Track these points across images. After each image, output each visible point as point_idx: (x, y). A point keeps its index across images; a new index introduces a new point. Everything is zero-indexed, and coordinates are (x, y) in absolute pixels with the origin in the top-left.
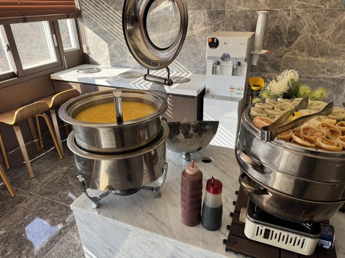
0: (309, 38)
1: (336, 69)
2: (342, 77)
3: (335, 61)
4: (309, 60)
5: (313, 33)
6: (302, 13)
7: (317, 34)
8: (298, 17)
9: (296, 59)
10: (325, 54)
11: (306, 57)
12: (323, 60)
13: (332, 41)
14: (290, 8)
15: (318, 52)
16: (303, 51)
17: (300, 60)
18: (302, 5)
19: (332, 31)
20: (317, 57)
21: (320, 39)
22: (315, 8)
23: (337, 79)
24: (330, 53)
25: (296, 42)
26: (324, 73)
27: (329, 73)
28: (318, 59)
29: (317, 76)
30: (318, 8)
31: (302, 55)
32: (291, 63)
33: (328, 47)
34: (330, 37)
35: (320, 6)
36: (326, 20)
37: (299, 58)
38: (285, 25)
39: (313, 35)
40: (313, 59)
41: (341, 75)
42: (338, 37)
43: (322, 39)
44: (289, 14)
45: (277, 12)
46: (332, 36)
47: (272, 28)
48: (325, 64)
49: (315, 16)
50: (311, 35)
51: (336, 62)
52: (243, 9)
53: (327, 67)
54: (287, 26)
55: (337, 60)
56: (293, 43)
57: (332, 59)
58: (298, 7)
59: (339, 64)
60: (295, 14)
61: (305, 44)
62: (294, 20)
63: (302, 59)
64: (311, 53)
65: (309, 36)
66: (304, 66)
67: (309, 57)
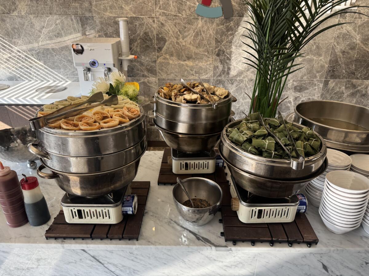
0: (175, 44)
1: (202, 71)
2: (207, 77)
3: (199, 64)
4: (179, 63)
5: (178, 39)
6: (165, 21)
7: (181, 40)
8: (162, 24)
9: (169, 64)
10: (191, 58)
11: (176, 61)
12: (190, 63)
13: (194, 46)
14: (153, 15)
15: (185, 56)
16: (172, 55)
17: (172, 64)
18: (163, 13)
19: (193, 37)
20: (185, 61)
21: (184, 44)
22: (175, 16)
23: (204, 79)
24: (194, 57)
25: (165, 47)
26: (194, 75)
27: (197, 75)
28: (186, 62)
29: (189, 78)
30: (177, 16)
31: (172, 59)
32: (165, 68)
33: (192, 51)
34: (192, 42)
35: (178, 15)
36: (185, 28)
37: (171, 62)
38: (152, 32)
39: (178, 41)
40: (182, 63)
41: (206, 76)
42: (198, 42)
43: (185, 44)
44: (154, 21)
45: (143, 19)
46: (193, 42)
47: (141, 34)
48: (192, 67)
49: (176, 23)
50: (176, 40)
51: (201, 64)
52: (111, 15)
53: (194, 70)
54: (155, 33)
55: (201, 63)
56: (162, 48)
57: (197, 62)
58: (160, 15)
59: (203, 67)
60: (159, 21)
61: (173, 49)
62: (159, 27)
63: (173, 63)
64: (179, 57)
65: (175, 42)
66: (177, 70)
67: (178, 61)
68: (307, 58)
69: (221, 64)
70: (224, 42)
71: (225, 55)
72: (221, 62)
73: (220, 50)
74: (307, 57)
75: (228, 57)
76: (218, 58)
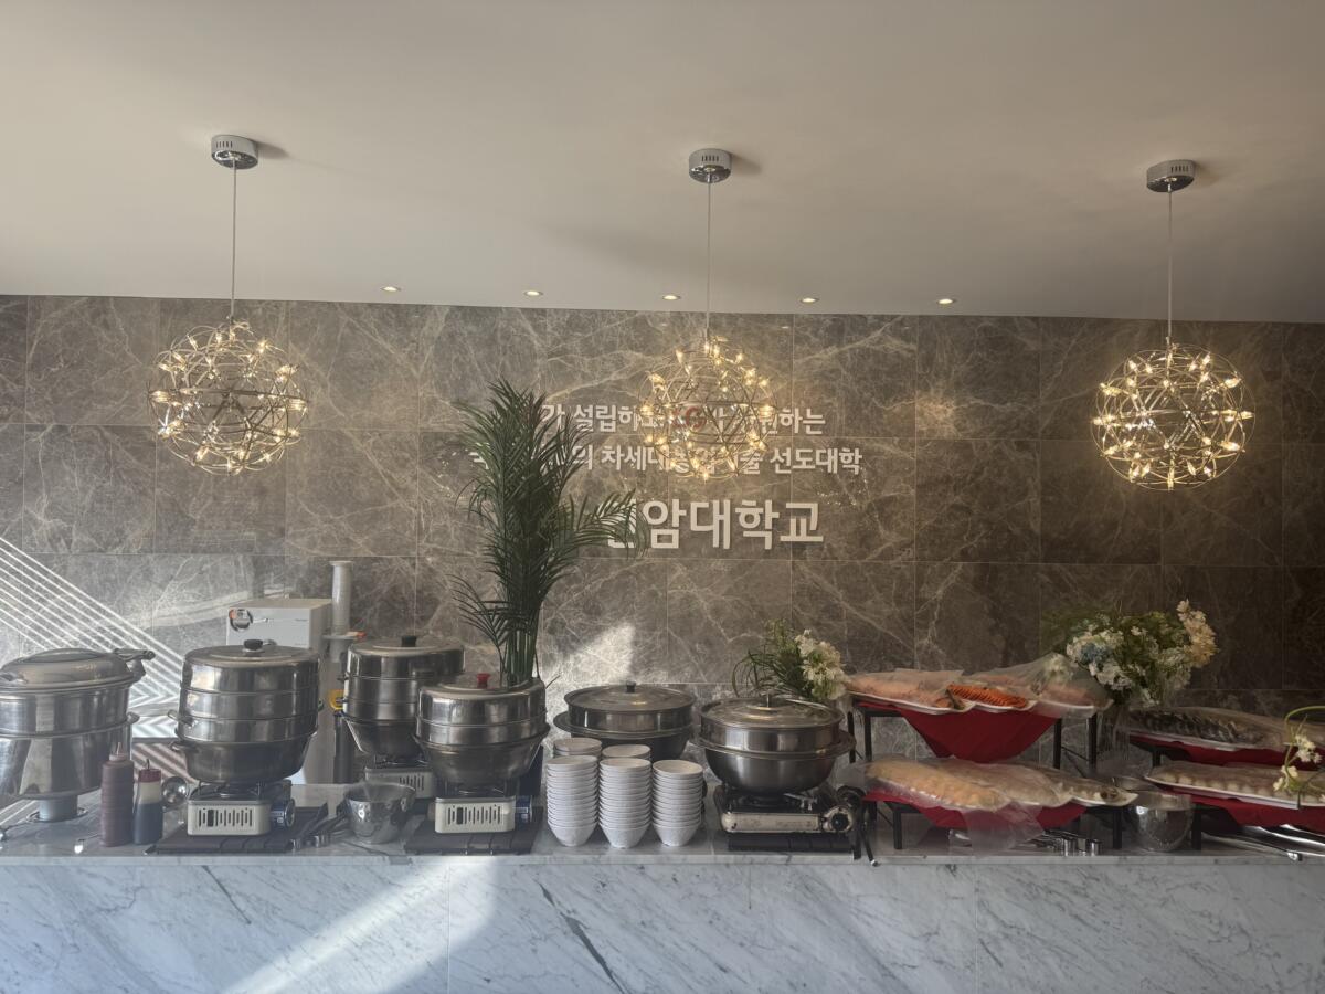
0: (458, 609)
6: (438, 564)
8: (431, 570)
12: (489, 649)
14: (414, 554)
15: (478, 635)
16: (449, 632)
18: (435, 549)
20: (479, 643)
22: (458, 555)
25: (436, 616)
28: (481, 647)
30: (462, 555)
35: (465, 552)
36: (480, 577)
38: (409, 585)
40: (471, 648)
44: (414, 565)
45: (390, 561)
47: (385, 591)
49: (460, 568)
50: (459, 603)
52: (322, 554)
54: (414, 587)
56: (429, 618)
58: (428, 552)
60: (424, 565)
61: (452, 620)
62: (424, 577)
64: (465, 636)
65: (457, 605)
68: (745, 637)
69: (559, 651)
70: (563, 605)
71: (567, 632)
72: (560, 647)
73: (554, 621)
74: (744, 635)
75: (573, 636)
76: (551, 637)
